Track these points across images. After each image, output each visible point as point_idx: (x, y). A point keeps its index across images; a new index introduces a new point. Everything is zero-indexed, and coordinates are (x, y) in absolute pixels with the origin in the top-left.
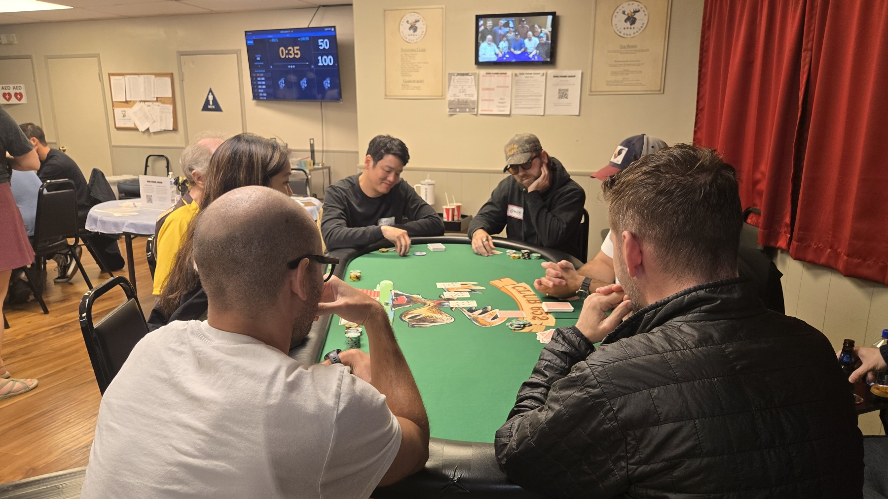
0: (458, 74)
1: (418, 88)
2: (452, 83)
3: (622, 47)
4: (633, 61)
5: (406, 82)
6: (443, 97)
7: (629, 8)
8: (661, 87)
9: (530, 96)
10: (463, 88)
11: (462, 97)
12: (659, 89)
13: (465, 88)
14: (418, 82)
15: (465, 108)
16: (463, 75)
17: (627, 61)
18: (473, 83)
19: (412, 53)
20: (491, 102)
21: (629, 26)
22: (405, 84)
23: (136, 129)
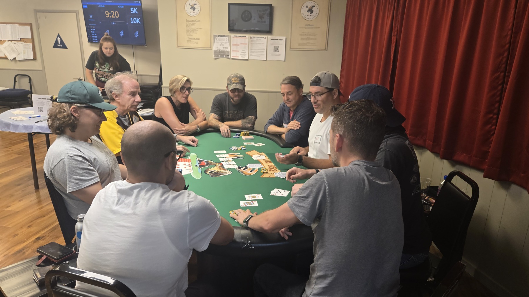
0: (219, 36)
1: (197, 43)
2: (216, 41)
3: (306, 25)
4: (311, 33)
5: (189, 39)
6: (211, 48)
7: (310, 5)
8: (326, 47)
9: (259, 49)
10: (222, 43)
11: (222, 49)
12: (325, 48)
13: (223, 43)
14: (196, 39)
15: (224, 55)
16: (222, 36)
17: (309, 33)
18: (228, 41)
19: (193, 22)
20: (238, 52)
21: (310, 14)
22: (189, 40)
23: (6, 58)
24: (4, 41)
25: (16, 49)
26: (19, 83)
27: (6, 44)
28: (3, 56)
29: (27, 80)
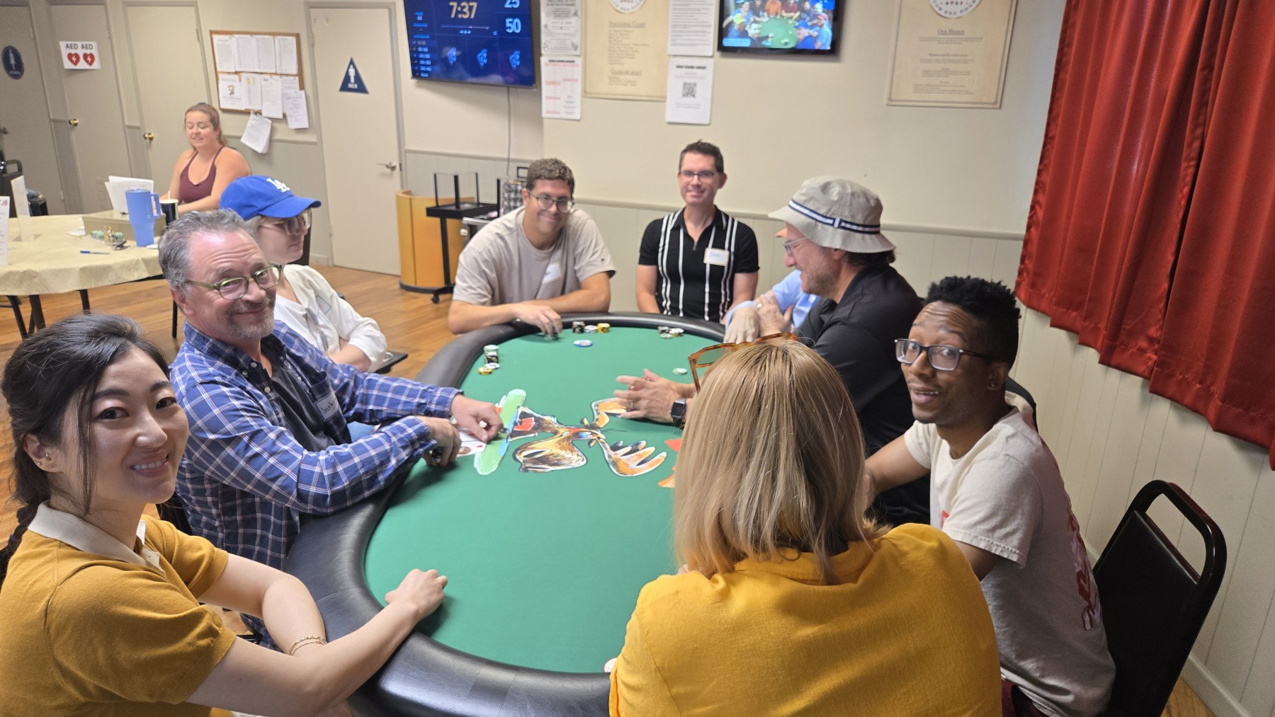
3: (942, 32)
4: (956, 55)
5: (615, 73)
8: (996, 98)
12: (992, 100)
14: (632, 73)
17: (948, 55)
19: (626, 29)
22: (613, 75)
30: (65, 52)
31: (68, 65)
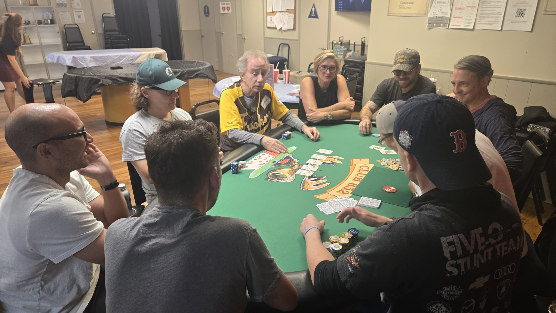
1: (410, 8)
2: (434, 4)
6: (426, 15)
9: (492, 14)
10: (441, 7)
11: (440, 15)
13: (443, 8)
14: (410, 4)
15: (441, 24)
18: (449, 4)
20: (460, 19)
22: (401, 5)
23: (275, 28)
24: (276, 12)
25: (283, 19)
26: (282, 51)
27: (278, 15)
28: (274, 26)
29: (287, 48)
30: (221, 6)
31: (222, 11)
